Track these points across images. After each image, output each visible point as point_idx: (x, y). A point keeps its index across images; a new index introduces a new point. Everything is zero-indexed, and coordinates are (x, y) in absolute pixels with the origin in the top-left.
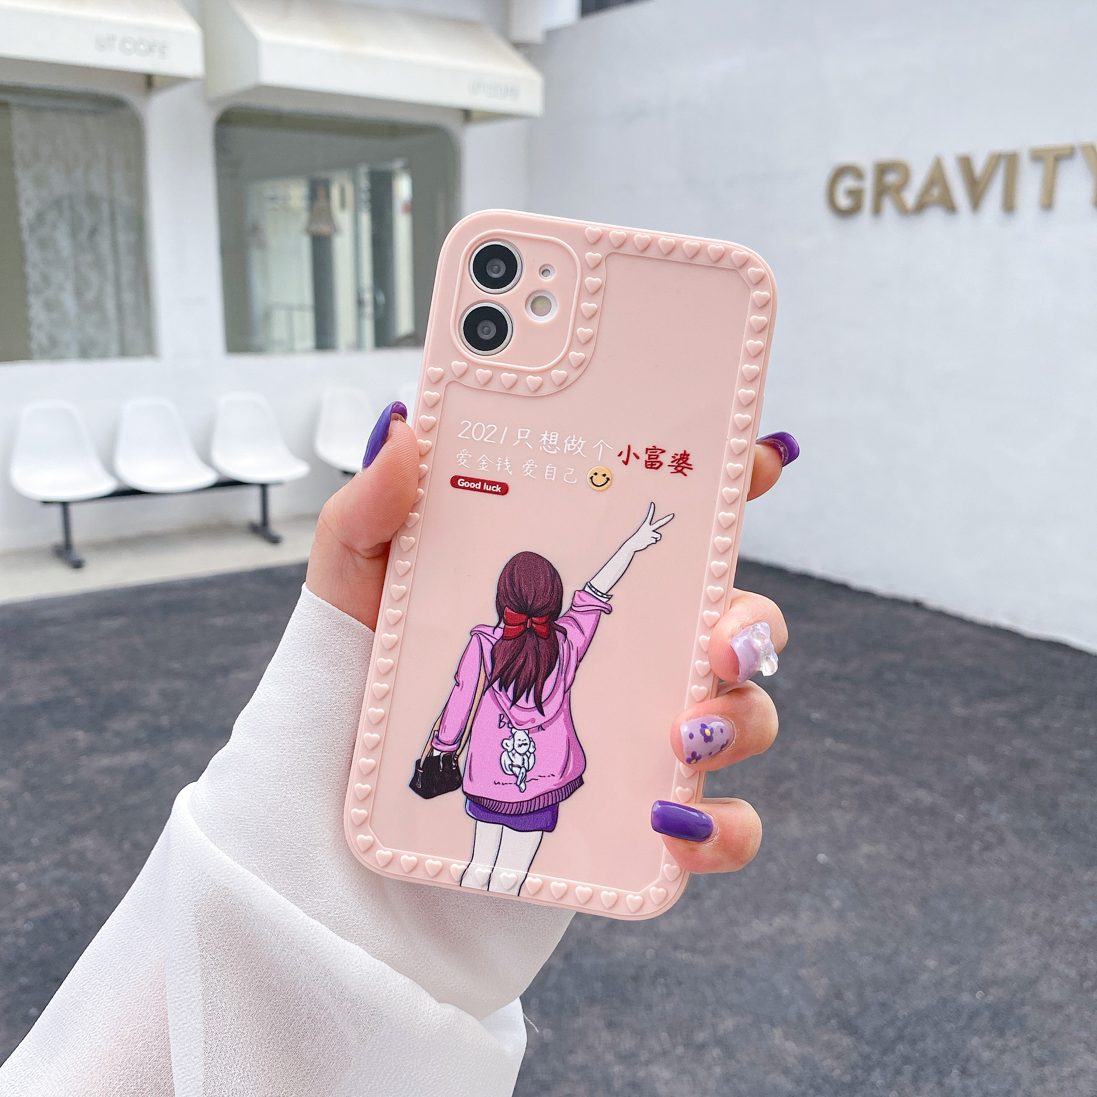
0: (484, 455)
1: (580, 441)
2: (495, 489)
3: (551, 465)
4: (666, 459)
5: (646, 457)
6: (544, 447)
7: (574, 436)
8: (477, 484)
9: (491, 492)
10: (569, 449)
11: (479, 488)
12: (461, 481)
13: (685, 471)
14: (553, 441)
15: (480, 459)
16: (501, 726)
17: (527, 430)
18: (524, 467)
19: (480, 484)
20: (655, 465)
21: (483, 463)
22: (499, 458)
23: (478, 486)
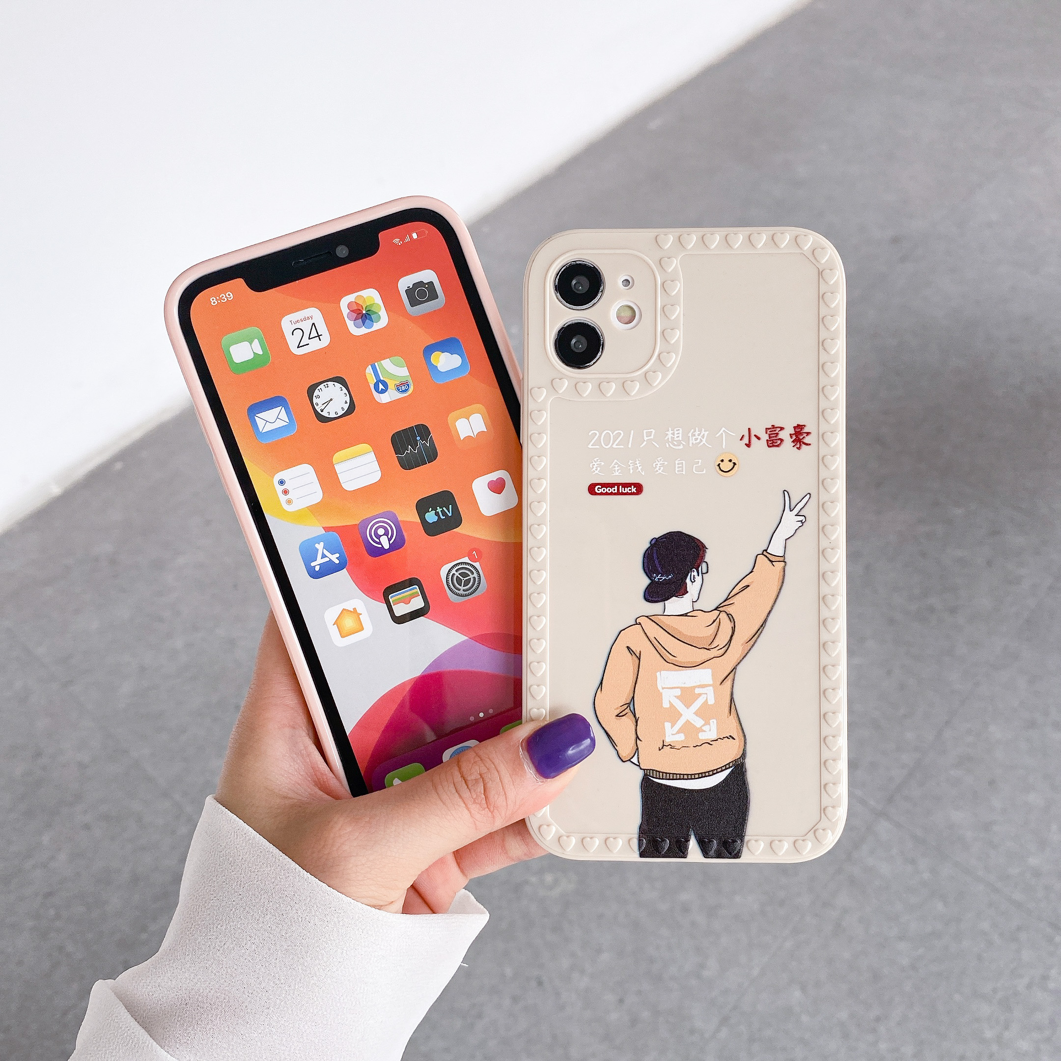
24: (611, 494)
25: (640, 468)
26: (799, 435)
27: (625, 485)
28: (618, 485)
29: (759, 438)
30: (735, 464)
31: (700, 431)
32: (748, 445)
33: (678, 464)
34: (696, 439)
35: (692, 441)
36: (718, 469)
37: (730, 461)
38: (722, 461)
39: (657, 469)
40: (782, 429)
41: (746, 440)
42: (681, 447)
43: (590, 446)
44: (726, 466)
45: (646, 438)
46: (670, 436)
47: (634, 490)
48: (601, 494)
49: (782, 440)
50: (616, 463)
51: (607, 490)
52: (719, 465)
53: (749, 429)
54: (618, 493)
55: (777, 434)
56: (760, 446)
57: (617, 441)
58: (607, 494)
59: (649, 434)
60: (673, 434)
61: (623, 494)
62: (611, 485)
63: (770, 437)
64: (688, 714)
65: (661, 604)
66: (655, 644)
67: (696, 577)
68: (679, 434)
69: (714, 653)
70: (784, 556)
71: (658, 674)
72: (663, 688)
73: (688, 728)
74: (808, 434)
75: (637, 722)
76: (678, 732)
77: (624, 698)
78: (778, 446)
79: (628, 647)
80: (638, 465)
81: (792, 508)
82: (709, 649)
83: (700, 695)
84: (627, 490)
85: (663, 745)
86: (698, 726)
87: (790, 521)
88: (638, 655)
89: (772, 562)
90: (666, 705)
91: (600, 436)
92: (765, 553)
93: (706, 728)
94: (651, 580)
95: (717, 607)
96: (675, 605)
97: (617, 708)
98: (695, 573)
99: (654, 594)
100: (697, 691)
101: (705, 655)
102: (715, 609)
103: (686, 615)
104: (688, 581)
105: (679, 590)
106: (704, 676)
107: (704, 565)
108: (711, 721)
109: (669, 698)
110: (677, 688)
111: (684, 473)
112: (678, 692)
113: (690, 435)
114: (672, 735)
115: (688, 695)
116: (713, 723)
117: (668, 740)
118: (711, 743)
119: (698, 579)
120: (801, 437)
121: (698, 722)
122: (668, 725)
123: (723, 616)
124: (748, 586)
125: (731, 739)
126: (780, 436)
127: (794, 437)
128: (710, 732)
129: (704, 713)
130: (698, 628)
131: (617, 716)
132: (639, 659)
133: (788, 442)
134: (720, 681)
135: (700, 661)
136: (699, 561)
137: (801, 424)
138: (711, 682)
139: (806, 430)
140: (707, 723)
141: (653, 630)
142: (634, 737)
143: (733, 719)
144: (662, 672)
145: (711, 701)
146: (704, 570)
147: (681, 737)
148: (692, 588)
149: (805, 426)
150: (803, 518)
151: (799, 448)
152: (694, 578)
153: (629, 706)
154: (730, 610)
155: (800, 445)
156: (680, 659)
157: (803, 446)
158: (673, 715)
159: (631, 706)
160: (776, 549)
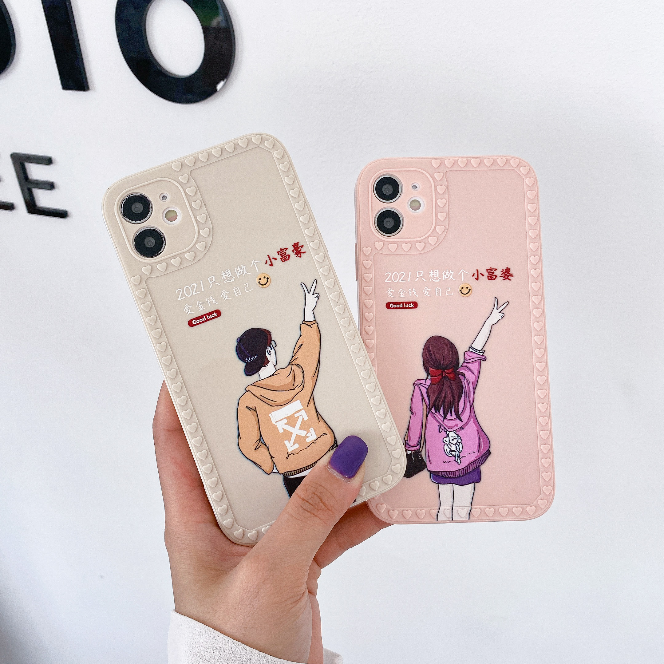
0: (401, 289)
1: (450, 272)
2: (410, 306)
3: (437, 288)
4: (498, 273)
5: (487, 274)
6: (432, 279)
7: (447, 270)
8: (400, 305)
9: (409, 308)
10: (446, 278)
11: (402, 307)
12: (392, 305)
13: (510, 278)
14: (436, 275)
15: (399, 292)
16: (440, 431)
17: (421, 272)
18: (423, 292)
19: (402, 305)
20: (493, 277)
21: (401, 294)
22: (410, 289)
23: (401, 306)
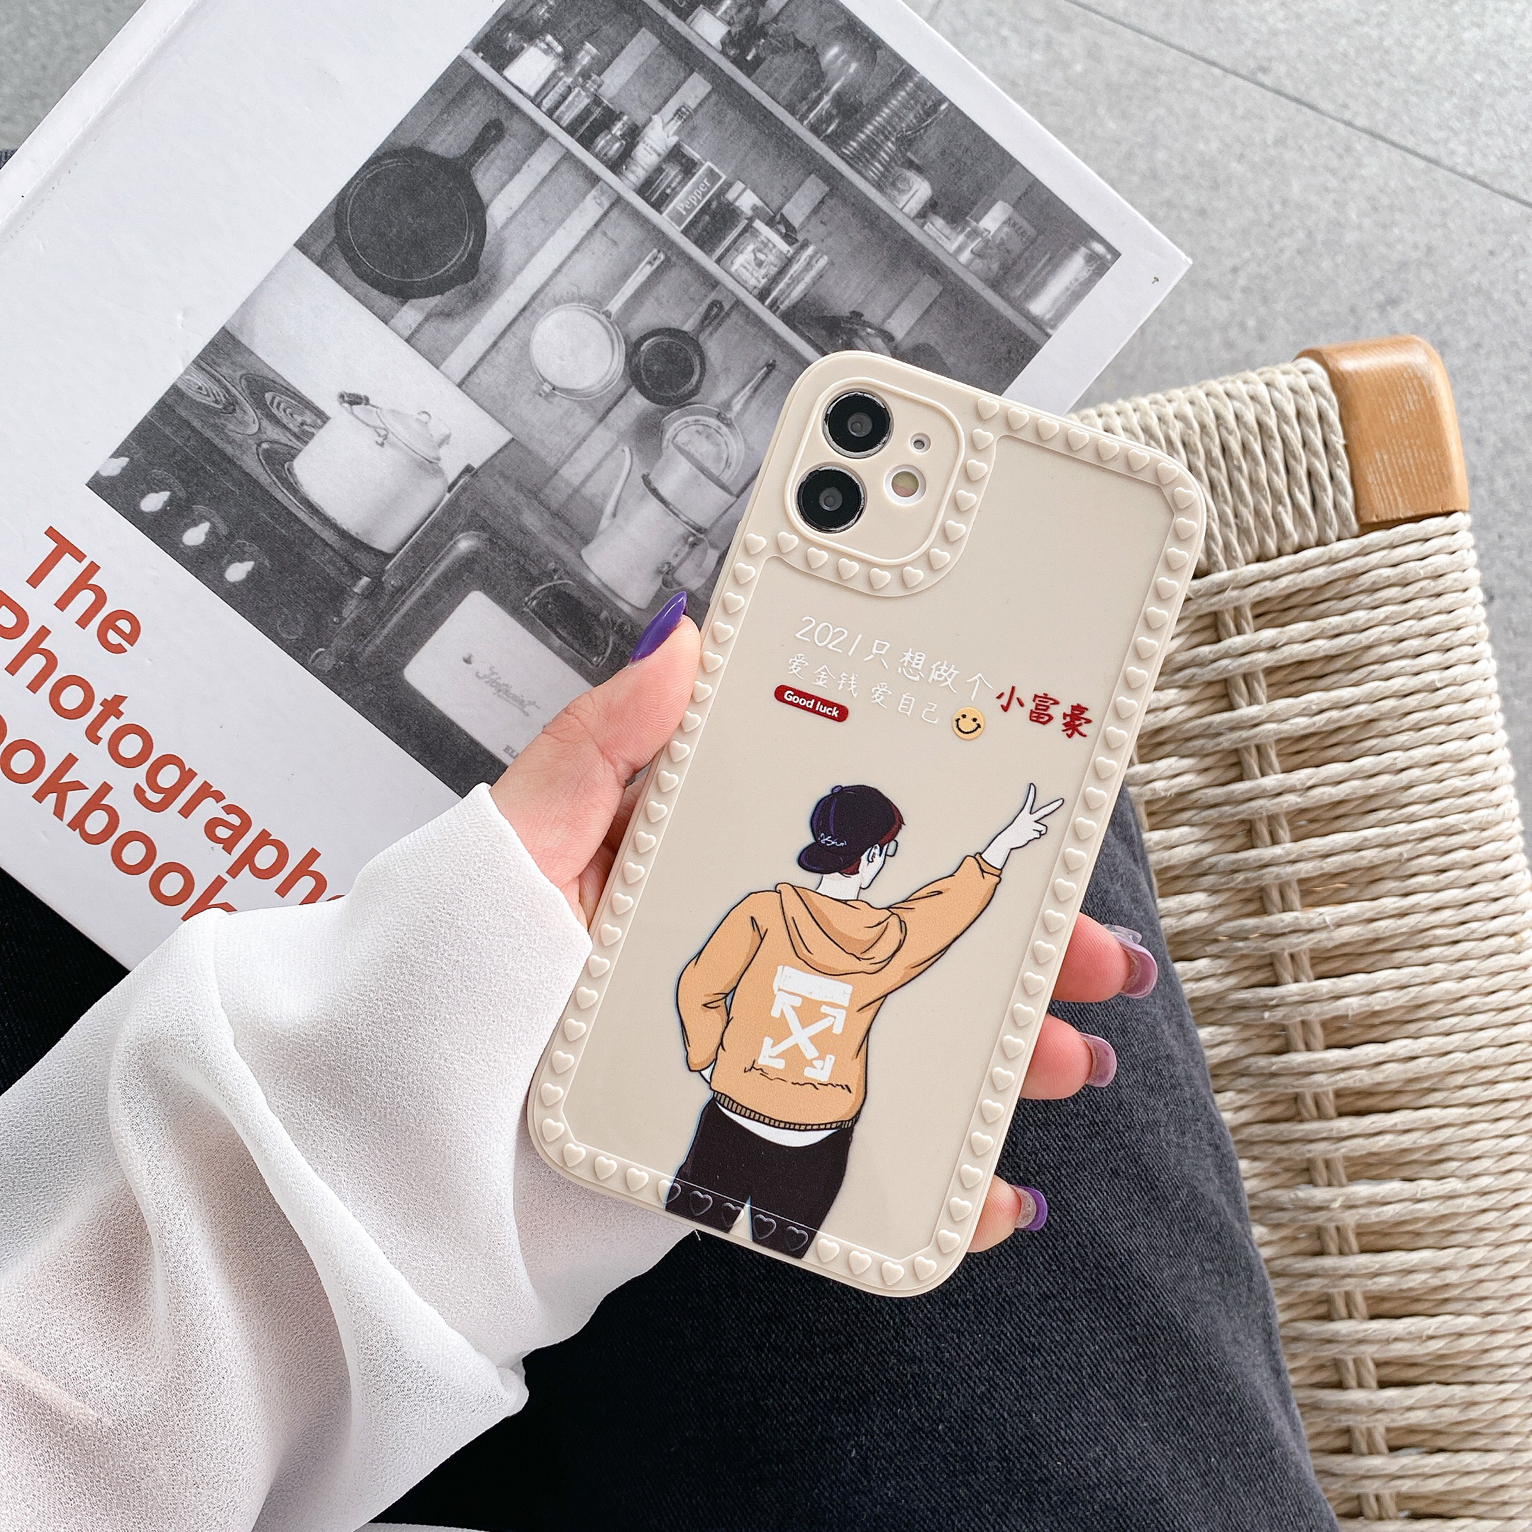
24: (804, 708)
25: (853, 687)
26: (1075, 720)
27: (826, 703)
28: (817, 699)
29: (1022, 705)
30: (979, 726)
31: (949, 666)
32: (1005, 709)
33: (905, 699)
34: (940, 676)
35: (934, 676)
36: (955, 725)
37: (975, 720)
38: (964, 716)
39: (876, 696)
40: (1056, 703)
41: (1004, 701)
42: (917, 678)
43: (798, 635)
44: (967, 725)
45: (874, 651)
46: (907, 658)
47: (835, 713)
48: (791, 703)
49: (1051, 718)
50: (825, 670)
51: (799, 701)
52: (958, 720)
53: (1013, 688)
54: (813, 710)
55: (1048, 707)
56: (1020, 715)
57: (837, 641)
58: (797, 705)
59: (881, 647)
60: (912, 658)
61: (818, 713)
62: (808, 697)
63: (1036, 709)
64: (801, 1037)
65: (817, 876)
66: (790, 927)
67: (877, 856)
68: (920, 661)
69: (864, 966)
70: (1001, 870)
71: (780, 968)
72: (779, 990)
73: (793, 1055)
74: (1088, 721)
75: (728, 1023)
76: (778, 1056)
77: (722, 985)
78: (1044, 723)
79: (752, 918)
80: (852, 682)
81: (1034, 810)
82: (858, 958)
83: (826, 1015)
84: (826, 710)
85: (752, 1067)
86: (809, 1057)
87: (1025, 827)
88: (762, 933)
89: (983, 871)
90: (775, 1013)
91: (815, 628)
92: (977, 857)
93: (818, 1063)
94: (815, 839)
95: (890, 907)
96: (836, 884)
97: (709, 995)
98: (877, 851)
99: (813, 860)
100: (824, 1009)
101: (851, 964)
102: (888, 908)
103: (845, 902)
104: (864, 858)
105: (848, 866)
106: (839, 992)
107: (892, 844)
108: (828, 1056)
109: (783, 1005)
110: (799, 995)
111: (908, 713)
112: (798, 1002)
113: (934, 667)
114: (769, 1056)
115: (809, 1011)
116: (830, 1059)
117: (761, 1062)
118: (818, 1086)
119: (878, 860)
120: (1077, 722)
121: (810, 1052)
122: (768, 1041)
123: (894, 921)
124: (941, 893)
125: (846, 1091)
126: (1049, 712)
127: (1068, 719)
128: (821, 1072)
129: (823, 1042)
130: (855, 926)
131: (705, 1005)
132: (762, 939)
133: (1058, 723)
134: (860, 1007)
135: (841, 969)
136: (886, 838)
137: (1084, 705)
138: (846, 1004)
139: (1086, 715)
140: (822, 1057)
141: (794, 908)
142: (717, 1040)
143: (857, 1065)
144: (786, 968)
145: (838, 1030)
146: (890, 852)
147: (780, 1064)
148: (867, 869)
149: (1087, 709)
150: (1042, 828)
151: (1070, 736)
152: (873, 856)
153: (725, 997)
154: (906, 916)
155: (1072, 734)
156: (817, 958)
157: (1076, 734)
158: (780, 1030)
159: (729, 998)
160: (994, 857)
